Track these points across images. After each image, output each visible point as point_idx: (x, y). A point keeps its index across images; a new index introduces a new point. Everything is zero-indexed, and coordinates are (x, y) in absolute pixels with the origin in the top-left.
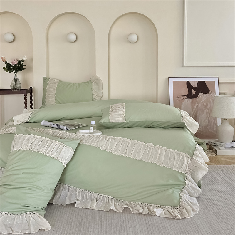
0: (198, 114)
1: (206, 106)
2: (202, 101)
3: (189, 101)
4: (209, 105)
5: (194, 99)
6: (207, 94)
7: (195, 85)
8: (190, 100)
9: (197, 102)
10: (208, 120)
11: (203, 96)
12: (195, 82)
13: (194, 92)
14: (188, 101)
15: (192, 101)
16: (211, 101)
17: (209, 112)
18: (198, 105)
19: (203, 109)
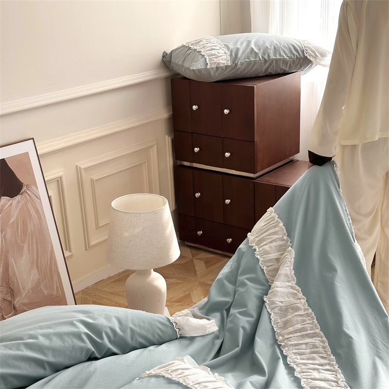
0: (12, 260)
1: (25, 230)
2: (11, 222)
4: (30, 227)
6: (18, 197)
10: (37, 267)
11: (11, 204)
16: (33, 212)
17: (35, 244)
18: (5, 233)
19: (19, 242)
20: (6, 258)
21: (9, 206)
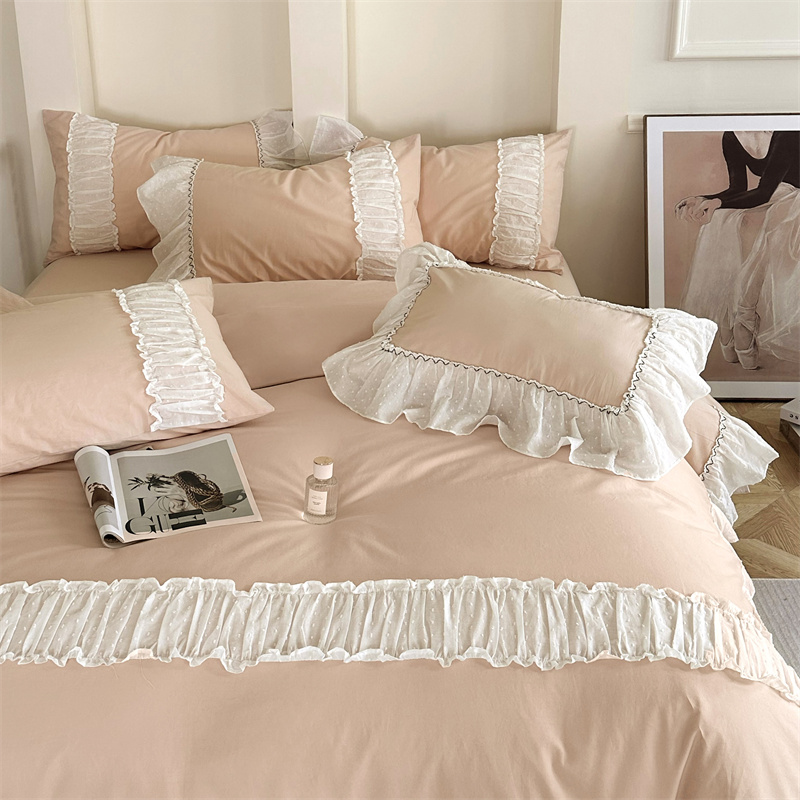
0: (770, 276)
2: (786, 221)
3: (730, 221)
5: (754, 212)
7: (758, 151)
8: (737, 215)
9: (764, 225)
11: (794, 197)
12: (762, 136)
13: (753, 181)
14: (726, 218)
15: (744, 222)
18: (772, 234)
19: (791, 254)
20: (763, 270)
21: (789, 198)
